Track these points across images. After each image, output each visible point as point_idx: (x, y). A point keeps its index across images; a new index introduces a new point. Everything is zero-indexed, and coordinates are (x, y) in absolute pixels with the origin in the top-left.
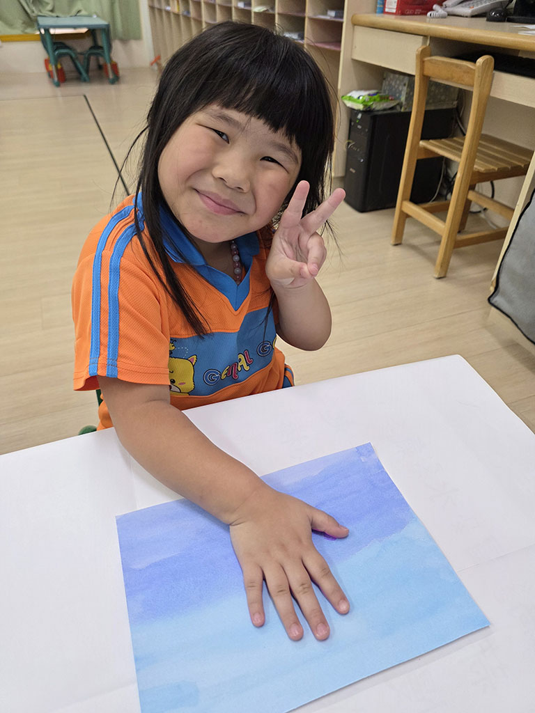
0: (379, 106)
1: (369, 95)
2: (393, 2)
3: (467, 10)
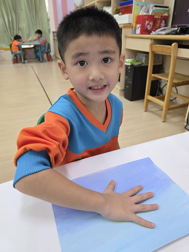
0: (136, 64)
2: (138, 31)
3: (164, 32)
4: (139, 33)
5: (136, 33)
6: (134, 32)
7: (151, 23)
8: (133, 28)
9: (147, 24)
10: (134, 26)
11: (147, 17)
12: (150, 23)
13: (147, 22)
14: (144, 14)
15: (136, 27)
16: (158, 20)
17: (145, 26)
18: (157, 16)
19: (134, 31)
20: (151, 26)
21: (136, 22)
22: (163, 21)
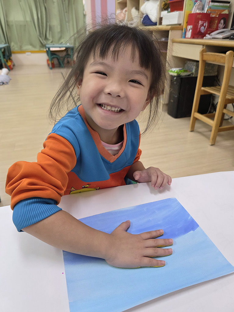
0: (184, 74)
1: (179, 70)
2: (189, 34)
3: (221, 36)
4: (190, 37)
5: (186, 37)
6: (184, 36)
7: (206, 24)
8: (182, 30)
9: (201, 25)
10: (184, 27)
11: (201, 15)
12: (204, 23)
13: (200, 22)
14: (198, 11)
15: (186, 29)
16: (216, 19)
17: (197, 28)
18: (214, 14)
19: (184, 34)
20: (206, 28)
21: (187, 23)
22: (222, 21)
